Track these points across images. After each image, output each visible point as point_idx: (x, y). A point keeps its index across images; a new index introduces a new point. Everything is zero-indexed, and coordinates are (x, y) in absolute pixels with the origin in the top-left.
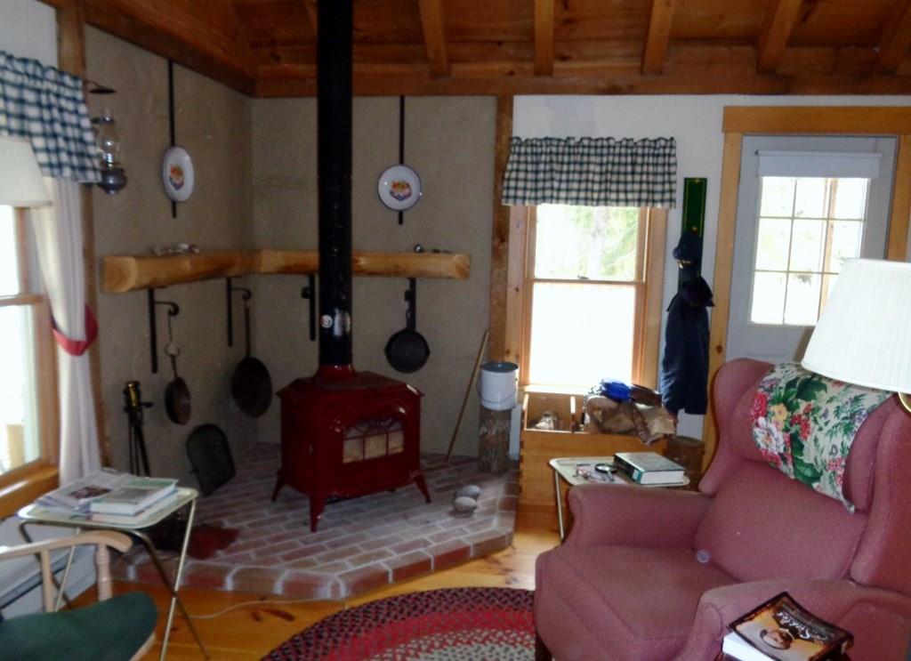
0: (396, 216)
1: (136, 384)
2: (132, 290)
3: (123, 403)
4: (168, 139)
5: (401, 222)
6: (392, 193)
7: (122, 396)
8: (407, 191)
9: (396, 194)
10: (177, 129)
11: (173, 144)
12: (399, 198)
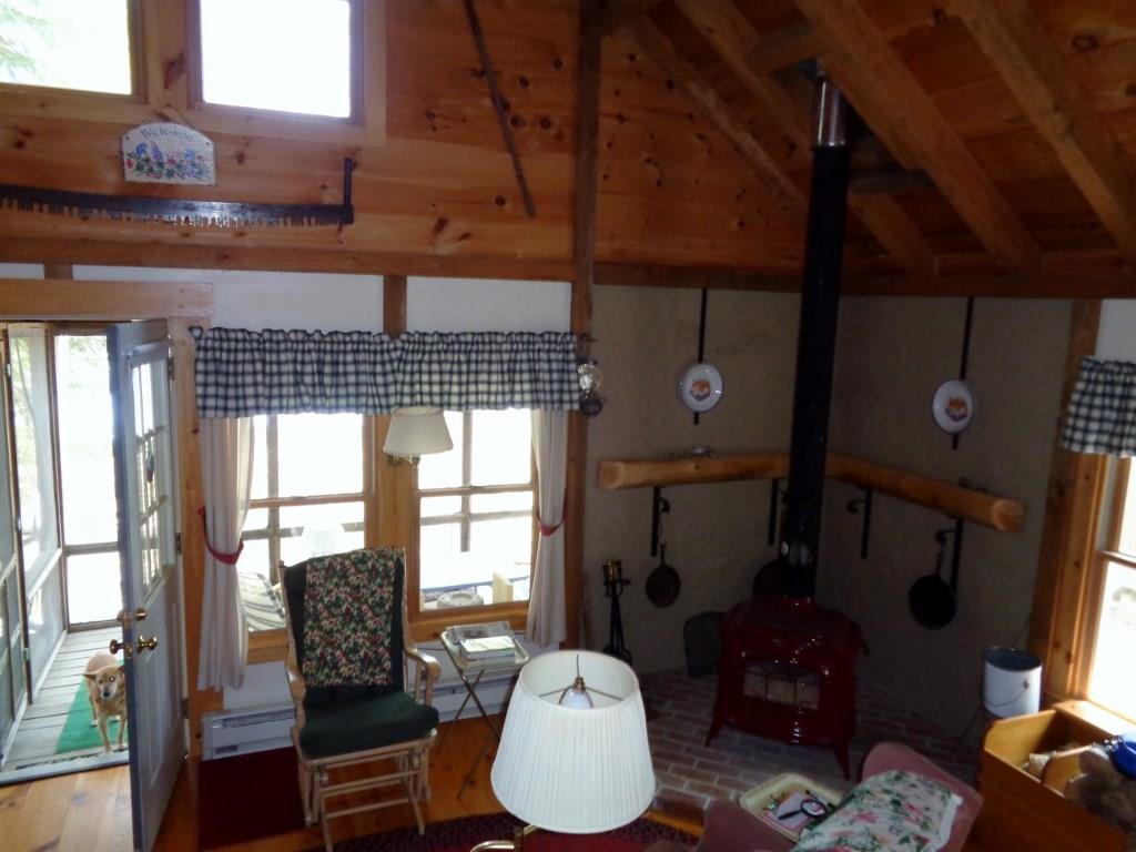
0: (950, 440)
1: (618, 564)
2: (619, 488)
3: (602, 578)
4: (695, 354)
5: (955, 446)
6: (947, 411)
7: (602, 572)
8: (962, 411)
9: (952, 412)
10: (706, 346)
11: (700, 360)
12: (956, 419)
